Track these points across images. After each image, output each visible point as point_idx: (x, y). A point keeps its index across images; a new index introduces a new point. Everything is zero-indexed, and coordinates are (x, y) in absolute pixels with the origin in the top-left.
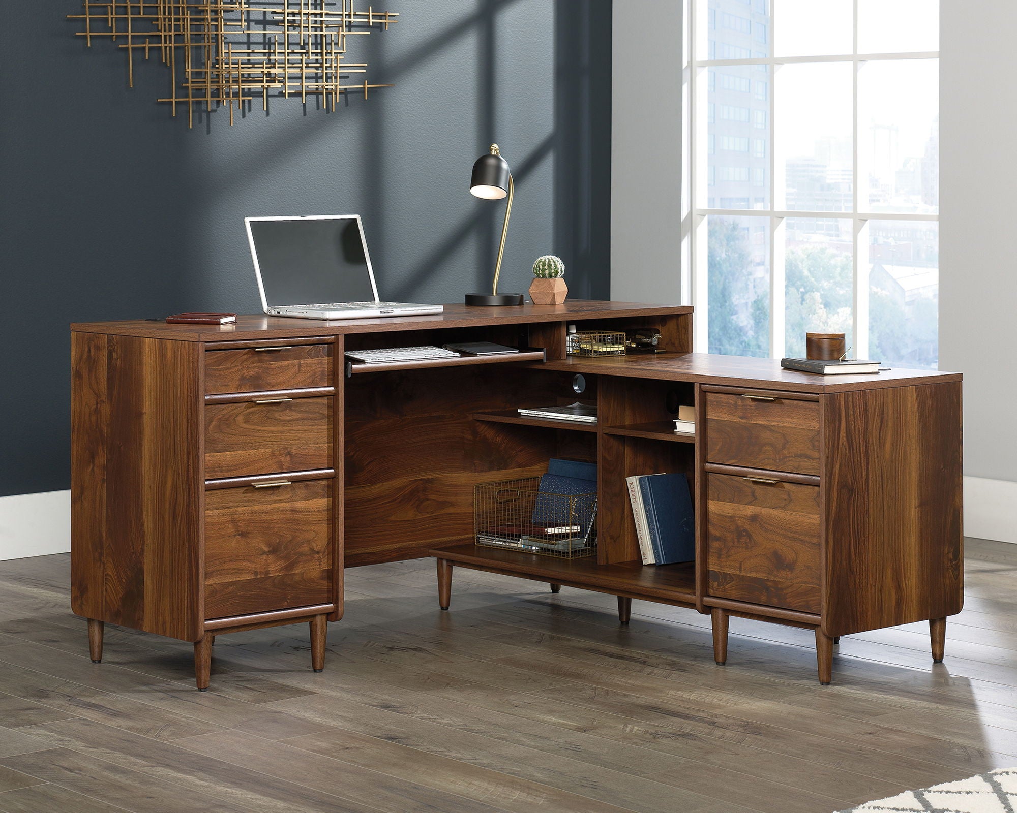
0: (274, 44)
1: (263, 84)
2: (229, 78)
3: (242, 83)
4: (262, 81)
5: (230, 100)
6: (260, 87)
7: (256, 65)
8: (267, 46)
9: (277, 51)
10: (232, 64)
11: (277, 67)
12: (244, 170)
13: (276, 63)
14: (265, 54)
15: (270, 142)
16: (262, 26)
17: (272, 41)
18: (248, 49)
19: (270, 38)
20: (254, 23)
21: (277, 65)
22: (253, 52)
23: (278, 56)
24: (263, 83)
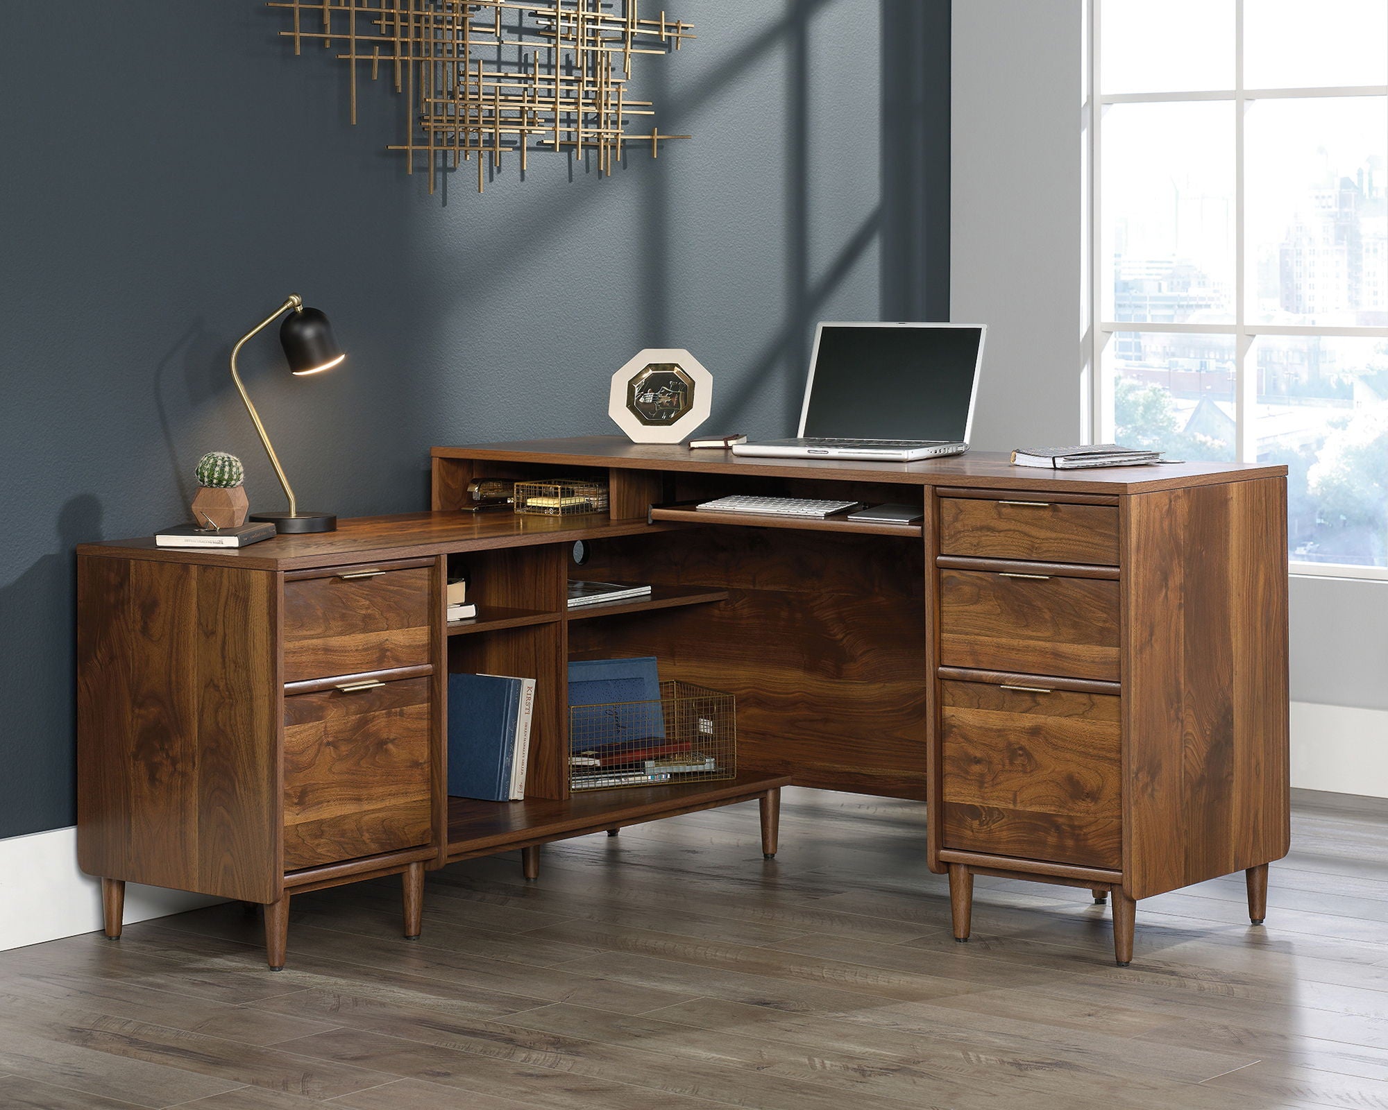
0: (534, 65)
1: (521, 127)
2: (478, 116)
3: (500, 124)
4: (521, 124)
5: (479, 152)
6: (518, 131)
7: (510, 98)
8: (523, 69)
9: (538, 76)
10: (484, 94)
11: (537, 102)
12: (488, 265)
13: (537, 96)
14: (520, 80)
15: (522, 220)
16: (517, 36)
17: (530, 61)
18: (499, 71)
19: (527, 54)
20: (506, 31)
21: (538, 99)
22: (506, 77)
23: (539, 84)
24: (524, 125)
